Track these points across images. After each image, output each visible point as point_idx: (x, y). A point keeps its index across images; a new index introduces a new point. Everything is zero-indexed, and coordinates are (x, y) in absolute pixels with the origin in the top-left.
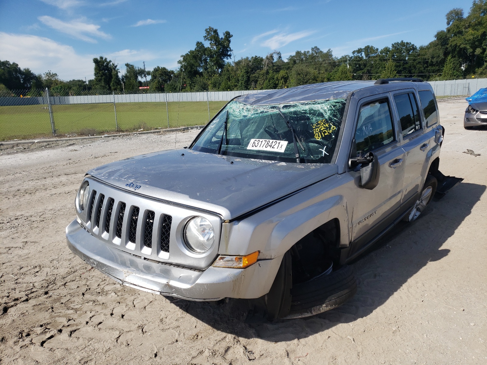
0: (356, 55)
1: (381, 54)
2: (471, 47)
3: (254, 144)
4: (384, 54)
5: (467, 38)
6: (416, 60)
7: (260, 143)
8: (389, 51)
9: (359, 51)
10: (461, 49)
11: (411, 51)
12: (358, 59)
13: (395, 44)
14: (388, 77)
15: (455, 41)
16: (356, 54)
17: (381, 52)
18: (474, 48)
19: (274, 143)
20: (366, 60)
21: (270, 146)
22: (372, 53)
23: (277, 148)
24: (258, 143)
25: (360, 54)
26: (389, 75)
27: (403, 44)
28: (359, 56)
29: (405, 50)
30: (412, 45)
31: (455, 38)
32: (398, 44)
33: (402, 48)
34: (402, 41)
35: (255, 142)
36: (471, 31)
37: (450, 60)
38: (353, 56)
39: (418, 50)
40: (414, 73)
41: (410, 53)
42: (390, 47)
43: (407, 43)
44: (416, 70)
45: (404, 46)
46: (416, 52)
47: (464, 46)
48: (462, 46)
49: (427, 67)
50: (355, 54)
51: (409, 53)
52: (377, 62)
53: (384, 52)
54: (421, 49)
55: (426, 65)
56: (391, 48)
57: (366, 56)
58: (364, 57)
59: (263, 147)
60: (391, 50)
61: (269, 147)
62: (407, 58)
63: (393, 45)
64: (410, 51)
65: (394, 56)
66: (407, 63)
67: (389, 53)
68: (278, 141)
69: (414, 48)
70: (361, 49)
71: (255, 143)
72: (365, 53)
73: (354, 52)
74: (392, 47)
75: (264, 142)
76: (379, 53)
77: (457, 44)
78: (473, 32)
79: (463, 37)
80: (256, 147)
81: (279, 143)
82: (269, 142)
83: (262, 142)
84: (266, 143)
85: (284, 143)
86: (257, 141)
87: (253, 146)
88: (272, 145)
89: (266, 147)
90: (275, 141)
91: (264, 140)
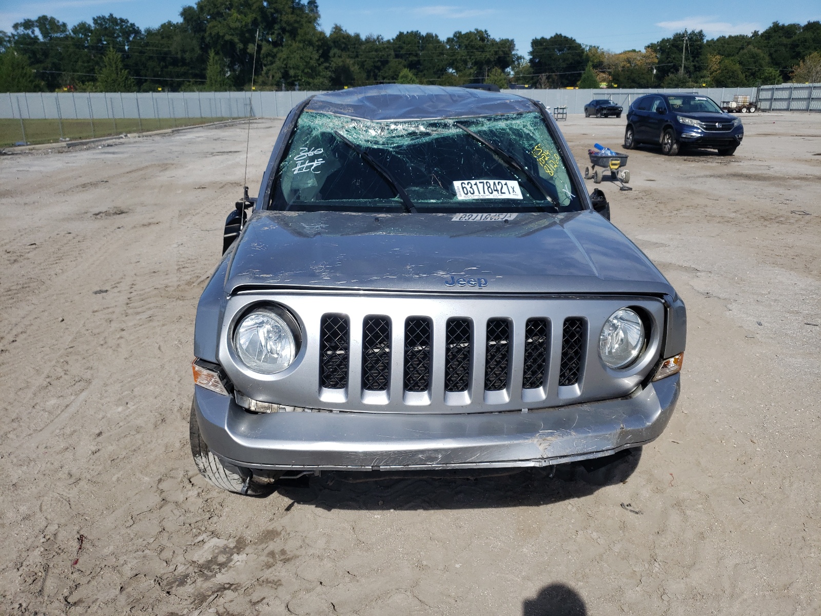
0: (22, 33)
1: (74, 34)
2: (241, 41)
3: (465, 189)
4: (80, 35)
5: (233, 25)
6: (144, 53)
7: (474, 187)
8: (91, 31)
9: (28, 24)
10: (226, 42)
11: (133, 36)
12: (29, 40)
13: (99, 18)
14: (113, 80)
15: (215, 28)
16: (21, 30)
17: (75, 31)
18: (246, 42)
19: (499, 185)
20: (44, 43)
21: (495, 190)
22: (57, 32)
23: (510, 194)
24: (471, 187)
25: (29, 32)
26: (114, 76)
27: (112, 19)
28: (28, 34)
29: (121, 32)
30: (131, 24)
31: (214, 23)
32: (103, 18)
33: (113, 28)
34: (111, 15)
35: (464, 185)
36: (235, 15)
37: (213, 58)
38: (15, 33)
39: (143, 35)
40: (146, 76)
41: (131, 39)
42: (90, 22)
43: (122, 20)
44: (147, 70)
45: (117, 24)
46: (142, 39)
47: (231, 37)
48: (227, 38)
49: (166, 67)
50: (18, 31)
51: (128, 38)
52: (71, 50)
53: (80, 32)
54: (148, 34)
55: (164, 64)
56: (92, 25)
57: (44, 37)
58: (40, 37)
59: (485, 193)
60: (93, 28)
61: (495, 193)
62: (126, 48)
63: (94, 19)
64: (129, 36)
65: (101, 40)
66: (128, 57)
67: (90, 34)
69: (137, 32)
70: (29, 21)
72: (40, 29)
73: (16, 26)
74: (94, 23)
75: (480, 186)
76: (72, 34)
77: (218, 32)
78: (239, 16)
79: (225, 23)
80: (473, 194)
81: (506, 184)
82: (488, 184)
83: (476, 184)
84: (486, 187)
85: (514, 184)
86: (466, 184)
87: (466, 192)
88: (498, 189)
89: (492, 193)
90: (497, 181)
91: (478, 181)
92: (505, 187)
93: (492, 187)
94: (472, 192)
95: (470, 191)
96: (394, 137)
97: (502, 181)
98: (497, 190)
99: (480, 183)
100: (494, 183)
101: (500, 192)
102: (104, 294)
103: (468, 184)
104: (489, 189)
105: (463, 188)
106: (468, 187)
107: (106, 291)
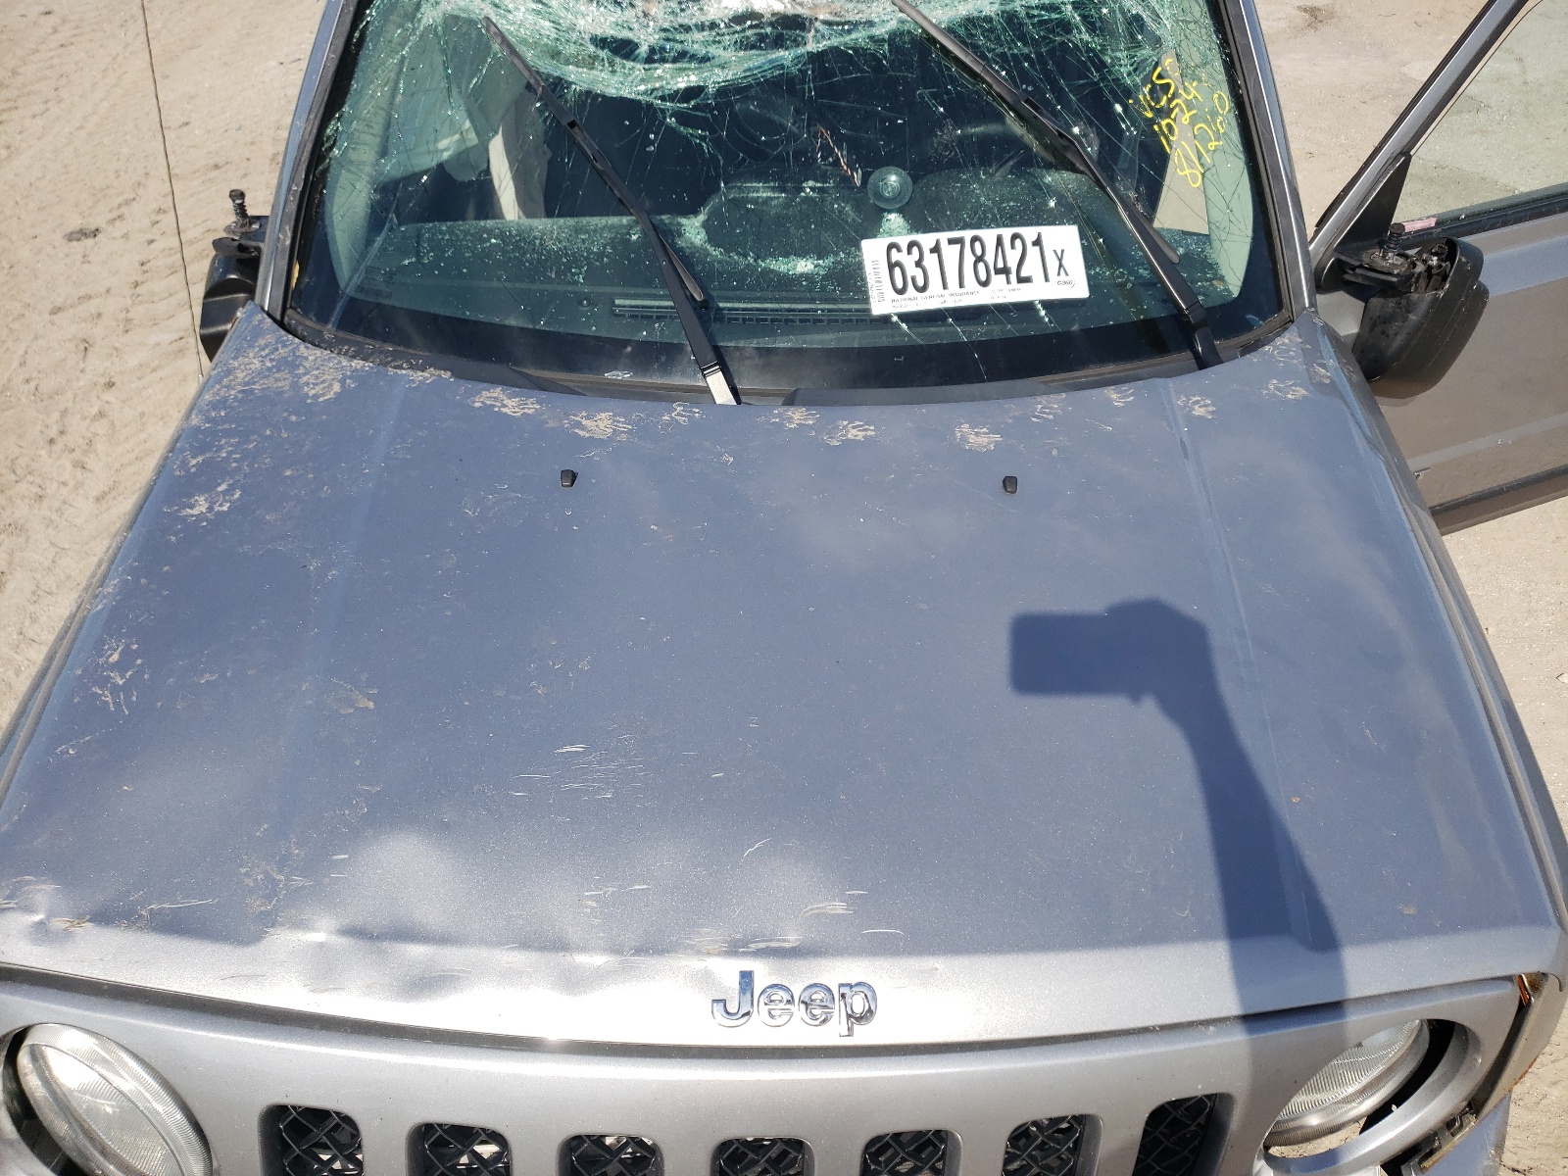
3: (897, 270)
7: (931, 261)
19: (1013, 247)
21: (998, 271)
23: (1047, 280)
24: (919, 264)
35: (895, 256)
59: (961, 285)
61: (998, 280)
68: (1029, 233)
71: (898, 264)
75: (950, 253)
80: (923, 289)
81: (1038, 242)
82: (977, 245)
83: (936, 249)
84: (969, 259)
85: (1065, 239)
86: (904, 248)
87: (900, 285)
88: (1009, 265)
89: (985, 284)
90: (1007, 233)
91: (944, 236)
92: (1033, 252)
93: (989, 257)
94: (920, 283)
95: (913, 279)
96: (687, 29)
97: (1024, 231)
98: (1005, 271)
99: (951, 242)
100: (999, 241)
101: (1013, 277)
102: (90, 242)
103: (909, 253)
104: (981, 266)
105: (892, 266)
106: (908, 261)
107: (95, 233)
